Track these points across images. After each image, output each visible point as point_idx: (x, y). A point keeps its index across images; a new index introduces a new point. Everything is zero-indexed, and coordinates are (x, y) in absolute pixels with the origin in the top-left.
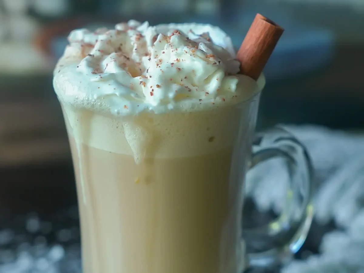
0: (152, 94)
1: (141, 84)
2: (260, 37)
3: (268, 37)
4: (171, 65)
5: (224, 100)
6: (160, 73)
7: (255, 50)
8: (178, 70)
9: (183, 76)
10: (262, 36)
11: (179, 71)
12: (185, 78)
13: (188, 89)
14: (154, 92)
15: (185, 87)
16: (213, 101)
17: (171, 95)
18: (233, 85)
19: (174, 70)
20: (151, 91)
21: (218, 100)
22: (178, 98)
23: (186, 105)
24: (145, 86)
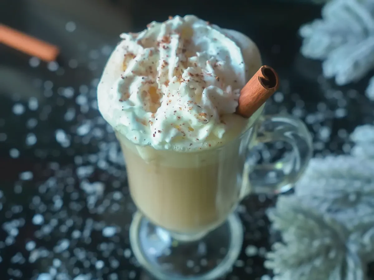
0: (154, 136)
1: (150, 122)
2: (255, 93)
3: (261, 95)
4: (174, 113)
5: (210, 145)
6: (164, 119)
7: (250, 100)
8: (178, 118)
9: (181, 123)
10: (256, 94)
11: (178, 120)
12: (183, 124)
13: (183, 134)
14: (156, 135)
15: (182, 132)
16: (201, 145)
17: (168, 140)
18: (220, 133)
19: (175, 118)
20: (154, 133)
21: (206, 146)
22: (174, 140)
23: (179, 147)
24: (152, 125)
